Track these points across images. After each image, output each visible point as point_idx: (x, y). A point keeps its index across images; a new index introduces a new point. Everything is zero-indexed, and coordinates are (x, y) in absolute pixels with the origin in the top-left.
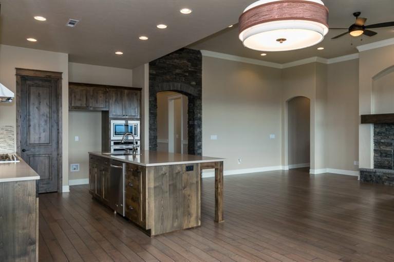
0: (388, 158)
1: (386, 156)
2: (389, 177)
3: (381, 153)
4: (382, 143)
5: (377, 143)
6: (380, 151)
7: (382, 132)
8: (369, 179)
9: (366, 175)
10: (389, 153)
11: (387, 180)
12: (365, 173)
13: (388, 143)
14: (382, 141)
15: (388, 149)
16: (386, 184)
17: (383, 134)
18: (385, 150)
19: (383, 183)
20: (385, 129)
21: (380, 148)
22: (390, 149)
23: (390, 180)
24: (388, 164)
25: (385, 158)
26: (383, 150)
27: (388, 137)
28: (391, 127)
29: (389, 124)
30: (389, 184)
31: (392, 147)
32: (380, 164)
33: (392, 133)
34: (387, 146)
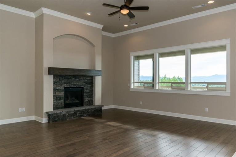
0: (61, 101)
1: (60, 99)
2: (69, 114)
3: (57, 98)
4: (58, 90)
5: (55, 90)
6: (56, 96)
7: (58, 82)
8: (57, 119)
10: (62, 97)
11: (68, 116)
12: (54, 115)
13: (61, 90)
14: (58, 88)
15: (61, 94)
16: (68, 119)
17: (58, 83)
18: (59, 95)
19: (66, 120)
21: (56, 94)
22: (62, 94)
23: (70, 115)
24: (61, 105)
25: (59, 101)
26: (57, 95)
27: (61, 85)
28: (63, 77)
29: (62, 76)
30: (70, 119)
31: (63, 93)
32: (56, 106)
33: (63, 82)
34: (60, 92)
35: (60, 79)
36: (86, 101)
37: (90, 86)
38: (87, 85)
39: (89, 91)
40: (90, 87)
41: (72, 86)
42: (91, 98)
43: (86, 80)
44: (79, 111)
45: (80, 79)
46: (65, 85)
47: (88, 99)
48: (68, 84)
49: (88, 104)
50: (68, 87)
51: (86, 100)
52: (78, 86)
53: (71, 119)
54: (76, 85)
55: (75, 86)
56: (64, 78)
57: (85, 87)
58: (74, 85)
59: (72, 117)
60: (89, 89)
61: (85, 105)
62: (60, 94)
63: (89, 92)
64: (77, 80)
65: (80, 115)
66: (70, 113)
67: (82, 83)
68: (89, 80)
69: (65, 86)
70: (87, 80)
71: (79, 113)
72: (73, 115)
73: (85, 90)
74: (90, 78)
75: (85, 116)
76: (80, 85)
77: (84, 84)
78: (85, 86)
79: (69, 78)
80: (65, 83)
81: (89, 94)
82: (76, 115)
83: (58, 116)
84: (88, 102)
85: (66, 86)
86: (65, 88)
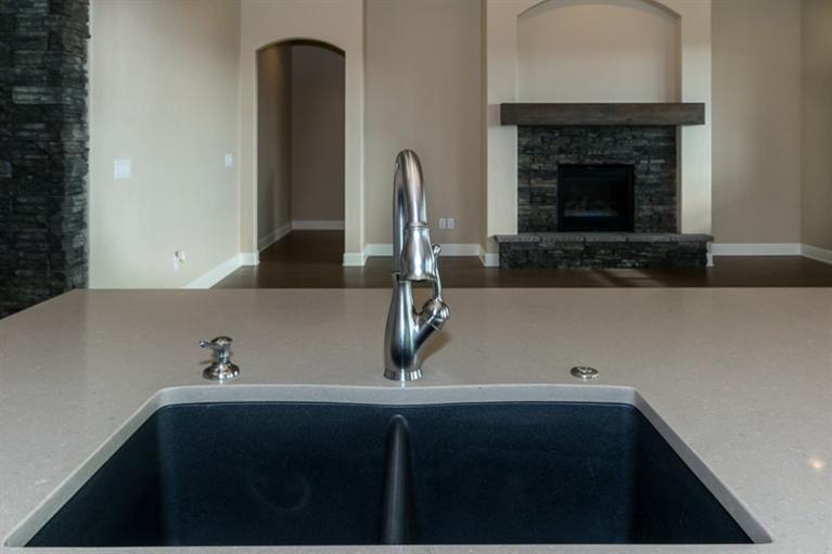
0: (546, 207)
1: (543, 202)
3: (532, 196)
4: (535, 171)
5: (524, 173)
6: (530, 189)
7: (534, 146)
8: (523, 261)
9: (515, 251)
10: (549, 195)
11: (562, 258)
12: (513, 248)
13: (546, 171)
14: (535, 167)
15: (547, 186)
16: (560, 267)
17: (536, 151)
18: (541, 189)
19: (555, 267)
20: (539, 139)
21: (529, 183)
22: (551, 185)
23: (570, 256)
24: (547, 220)
25: (541, 207)
26: (535, 189)
27: (547, 157)
28: (553, 133)
29: (550, 128)
30: (569, 265)
31: (555, 181)
32: (530, 221)
33: (554, 147)
34: (544, 179)
35: (543, 138)
36: (646, 216)
37: (662, 161)
38: (649, 159)
39: (655, 181)
40: (662, 165)
41: (588, 161)
42: (667, 208)
43: (646, 142)
44: (604, 245)
45: (618, 136)
46: (563, 156)
47: (652, 210)
48: (570, 153)
49: (651, 228)
50: (572, 162)
51: (644, 210)
52: (609, 162)
53: (573, 268)
54: (603, 156)
55: (601, 162)
56: (556, 135)
57: (639, 167)
58: (593, 157)
59: (578, 263)
60: (657, 173)
61: (639, 228)
62: (541, 185)
63: (657, 185)
64: (607, 139)
65: (608, 258)
66: (568, 248)
67: (627, 151)
68: (657, 139)
69: (562, 162)
70: (649, 140)
71: (603, 251)
72: (581, 256)
73: (640, 177)
74: (660, 134)
75: (629, 265)
76: (619, 159)
77: (635, 153)
78: (638, 162)
79: (576, 135)
80: (561, 151)
81: (658, 189)
82: (593, 258)
83: (527, 251)
84: (651, 217)
85: (563, 159)
86: (561, 166)
